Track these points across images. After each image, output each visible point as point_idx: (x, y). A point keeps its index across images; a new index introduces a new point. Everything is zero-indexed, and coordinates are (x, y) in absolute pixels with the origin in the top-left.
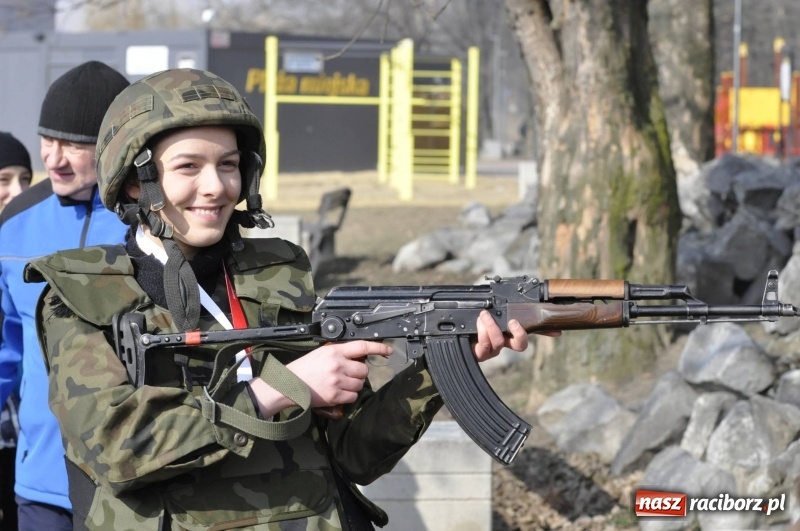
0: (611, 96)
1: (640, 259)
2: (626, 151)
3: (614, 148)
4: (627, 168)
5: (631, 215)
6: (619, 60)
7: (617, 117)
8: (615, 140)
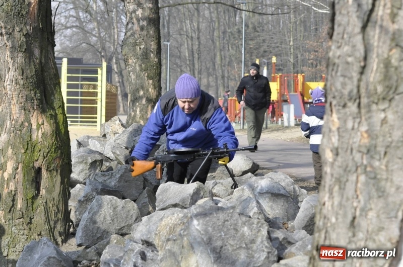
0: (25, 93)
1: (43, 192)
2: (34, 126)
3: (26, 124)
4: (34, 136)
5: (37, 165)
6: (30, 72)
7: (29, 105)
8: (27, 120)
